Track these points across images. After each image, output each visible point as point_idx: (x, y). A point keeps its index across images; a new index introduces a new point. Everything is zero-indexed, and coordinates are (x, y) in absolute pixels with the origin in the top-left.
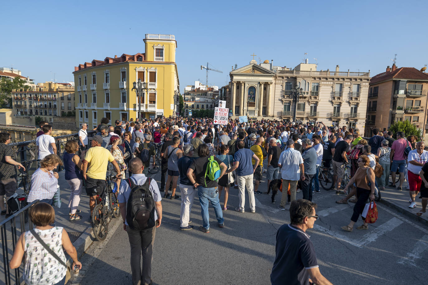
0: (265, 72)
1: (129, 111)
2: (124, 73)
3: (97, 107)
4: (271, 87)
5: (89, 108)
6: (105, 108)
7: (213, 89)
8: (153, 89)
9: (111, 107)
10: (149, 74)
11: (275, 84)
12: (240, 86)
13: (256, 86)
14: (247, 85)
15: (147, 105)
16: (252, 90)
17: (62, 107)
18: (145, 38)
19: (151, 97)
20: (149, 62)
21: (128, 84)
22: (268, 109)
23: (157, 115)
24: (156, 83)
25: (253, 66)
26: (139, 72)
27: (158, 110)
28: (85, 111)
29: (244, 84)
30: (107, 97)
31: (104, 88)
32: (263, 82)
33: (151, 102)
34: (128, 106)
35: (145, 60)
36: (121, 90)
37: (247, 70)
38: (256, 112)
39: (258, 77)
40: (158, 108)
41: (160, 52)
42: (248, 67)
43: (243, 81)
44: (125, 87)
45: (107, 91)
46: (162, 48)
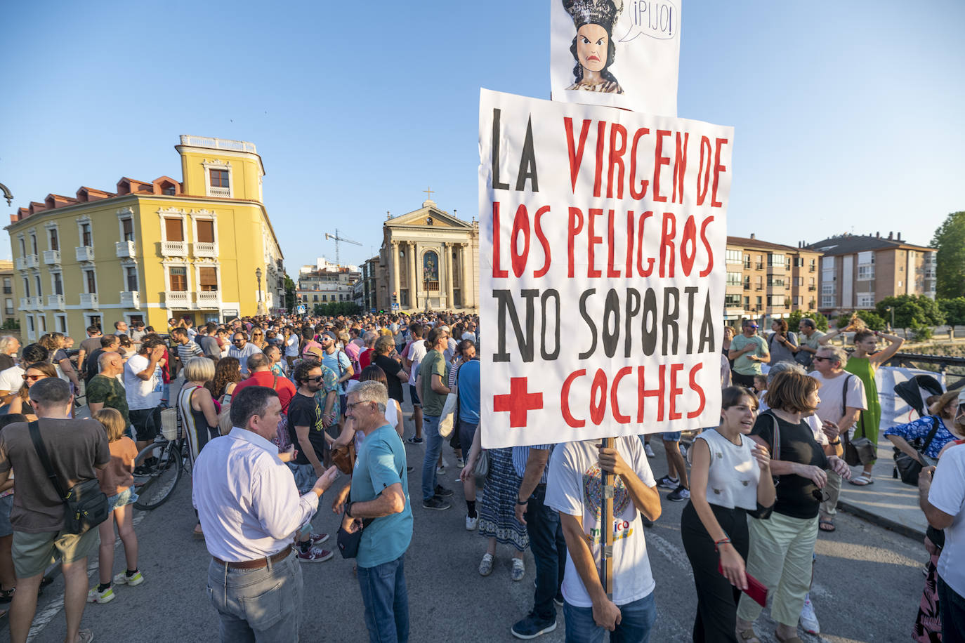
0: (455, 224)
1: (146, 309)
2: (127, 221)
3: (67, 304)
4: (467, 252)
5: (46, 308)
6: (84, 305)
7: (348, 269)
8: (210, 258)
9: (100, 303)
10: (195, 224)
11: (472, 246)
12: (406, 249)
13: (439, 250)
14: (420, 249)
15: (194, 295)
16: (431, 257)
17: (6, 309)
18: (180, 144)
19: (205, 277)
20: (192, 197)
21: (139, 247)
22: (464, 293)
23: (224, 317)
24: (216, 245)
25: (430, 211)
26: (167, 220)
27: (223, 303)
28: (38, 314)
29: (415, 246)
30: (89, 280)
31: (79, 258)
32: (451, 242)
33: (205, 287)
34: (144, 298)
35: (182, 191)
36: (122, 262)
37: (416, 219)
38: (443, 300)
39: (440, 234)
40: (225, 300)
41: (220, 177)
42: (420, 212)
43: (412, 241)
44: (132, 253)
45: (88, 265)
46: (225, 168)
